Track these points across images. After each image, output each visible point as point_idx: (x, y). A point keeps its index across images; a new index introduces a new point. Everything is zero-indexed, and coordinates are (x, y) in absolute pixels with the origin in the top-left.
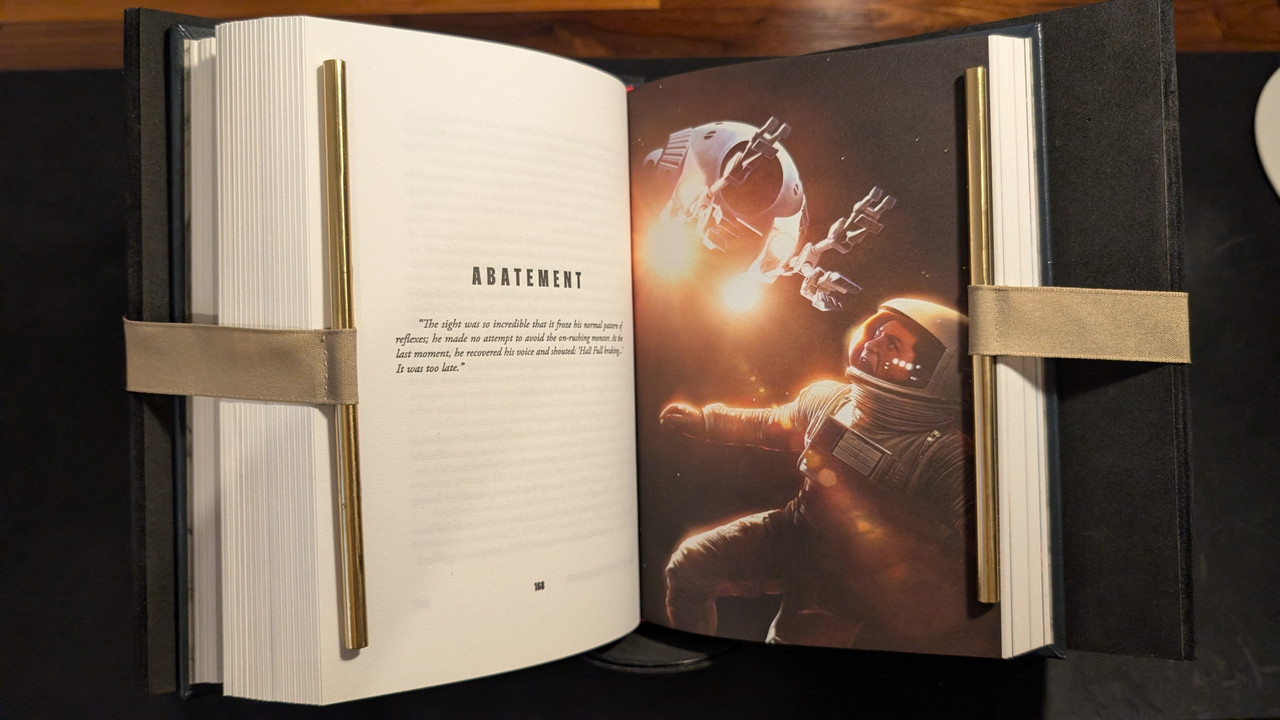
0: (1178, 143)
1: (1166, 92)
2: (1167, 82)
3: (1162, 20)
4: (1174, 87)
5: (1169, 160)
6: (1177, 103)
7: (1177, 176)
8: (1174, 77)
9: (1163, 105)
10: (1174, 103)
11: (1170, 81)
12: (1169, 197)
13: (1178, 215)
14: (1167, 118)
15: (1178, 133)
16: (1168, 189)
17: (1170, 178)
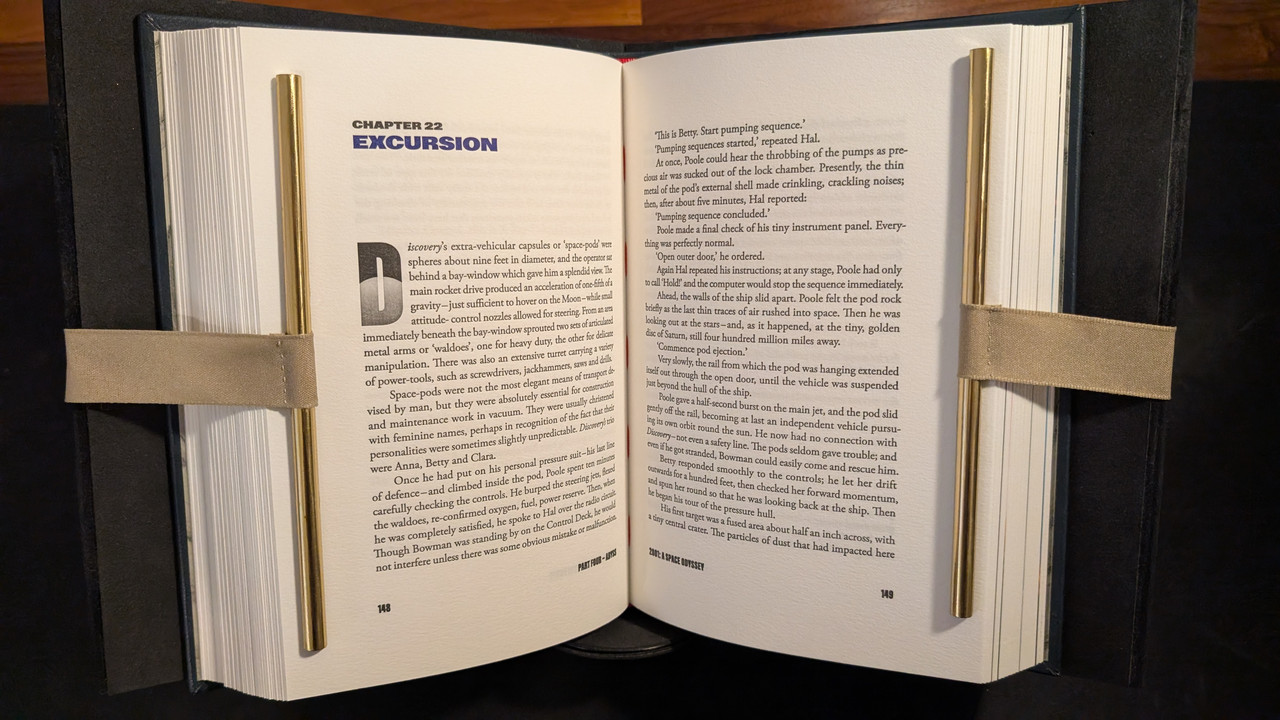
0: (1185, 166)
1: (1178, 110)
2: (1182, 98)
3: (1184, 29)
4: (1187, 105)
5: (1172, 184)
6: (1188, 122)
7: (1180, 201)
8: (1189, 93)
9: (1174, 125)
10: (1186, 123)
11: (1185, 97)
12: (1168, 226)
13: (1176, 245)
14: (1176, 138)
15: (1186, 157)
16: (1168, 216)
17: (1171, 204)
